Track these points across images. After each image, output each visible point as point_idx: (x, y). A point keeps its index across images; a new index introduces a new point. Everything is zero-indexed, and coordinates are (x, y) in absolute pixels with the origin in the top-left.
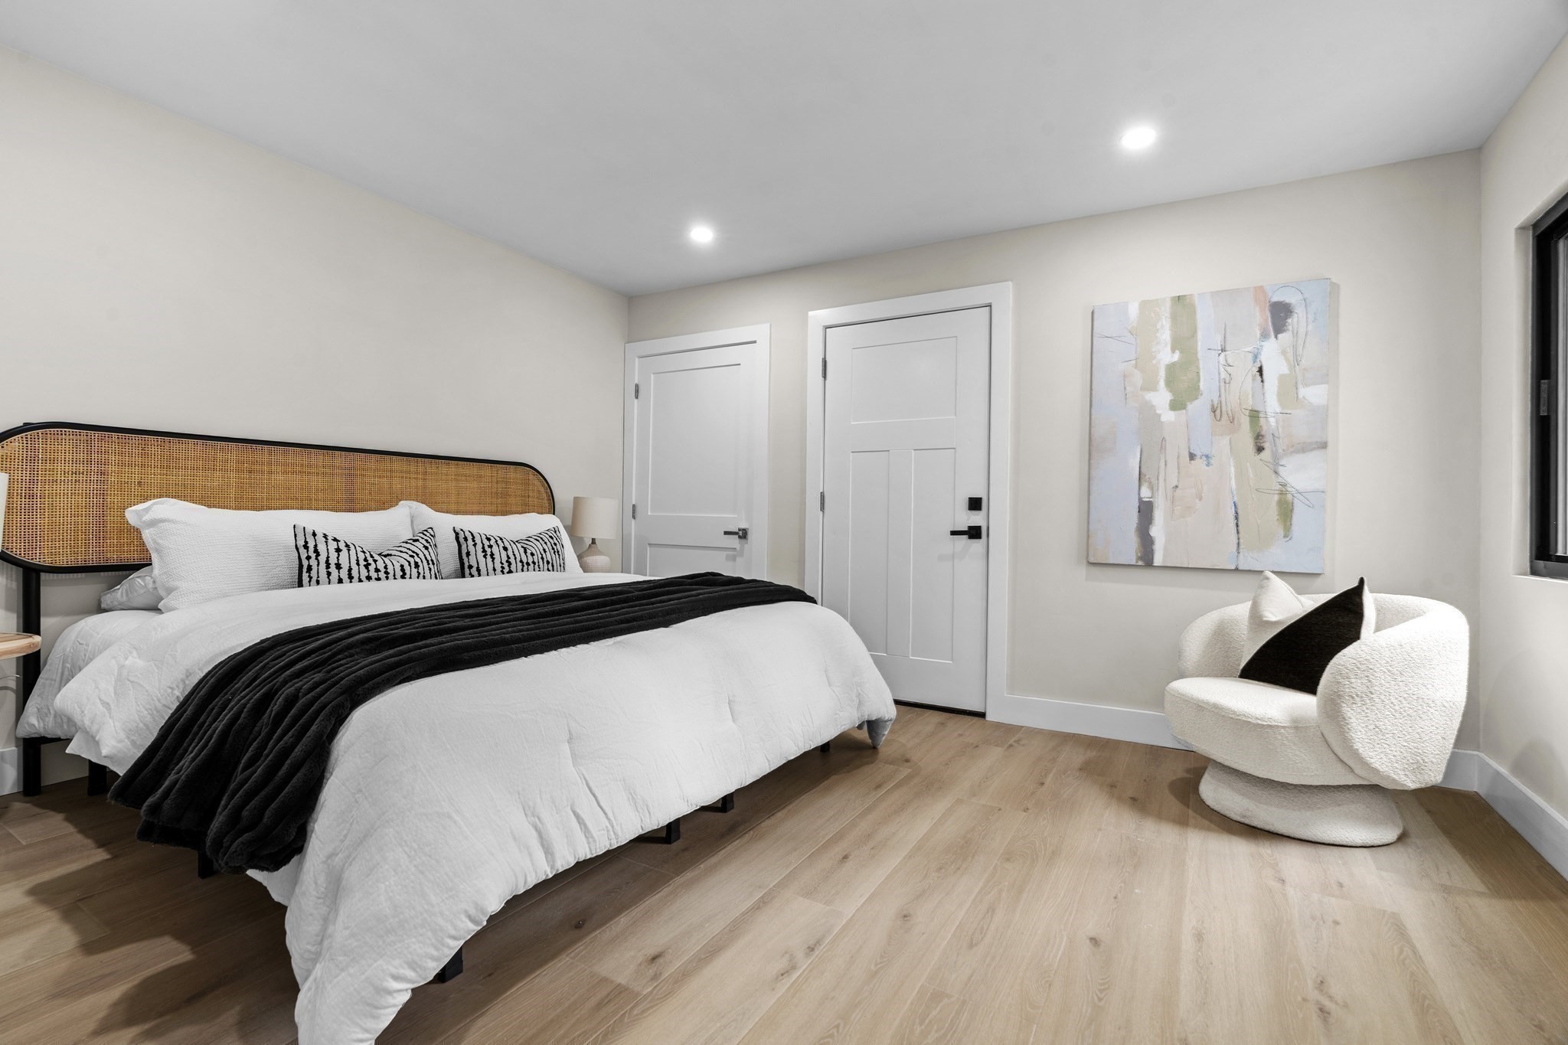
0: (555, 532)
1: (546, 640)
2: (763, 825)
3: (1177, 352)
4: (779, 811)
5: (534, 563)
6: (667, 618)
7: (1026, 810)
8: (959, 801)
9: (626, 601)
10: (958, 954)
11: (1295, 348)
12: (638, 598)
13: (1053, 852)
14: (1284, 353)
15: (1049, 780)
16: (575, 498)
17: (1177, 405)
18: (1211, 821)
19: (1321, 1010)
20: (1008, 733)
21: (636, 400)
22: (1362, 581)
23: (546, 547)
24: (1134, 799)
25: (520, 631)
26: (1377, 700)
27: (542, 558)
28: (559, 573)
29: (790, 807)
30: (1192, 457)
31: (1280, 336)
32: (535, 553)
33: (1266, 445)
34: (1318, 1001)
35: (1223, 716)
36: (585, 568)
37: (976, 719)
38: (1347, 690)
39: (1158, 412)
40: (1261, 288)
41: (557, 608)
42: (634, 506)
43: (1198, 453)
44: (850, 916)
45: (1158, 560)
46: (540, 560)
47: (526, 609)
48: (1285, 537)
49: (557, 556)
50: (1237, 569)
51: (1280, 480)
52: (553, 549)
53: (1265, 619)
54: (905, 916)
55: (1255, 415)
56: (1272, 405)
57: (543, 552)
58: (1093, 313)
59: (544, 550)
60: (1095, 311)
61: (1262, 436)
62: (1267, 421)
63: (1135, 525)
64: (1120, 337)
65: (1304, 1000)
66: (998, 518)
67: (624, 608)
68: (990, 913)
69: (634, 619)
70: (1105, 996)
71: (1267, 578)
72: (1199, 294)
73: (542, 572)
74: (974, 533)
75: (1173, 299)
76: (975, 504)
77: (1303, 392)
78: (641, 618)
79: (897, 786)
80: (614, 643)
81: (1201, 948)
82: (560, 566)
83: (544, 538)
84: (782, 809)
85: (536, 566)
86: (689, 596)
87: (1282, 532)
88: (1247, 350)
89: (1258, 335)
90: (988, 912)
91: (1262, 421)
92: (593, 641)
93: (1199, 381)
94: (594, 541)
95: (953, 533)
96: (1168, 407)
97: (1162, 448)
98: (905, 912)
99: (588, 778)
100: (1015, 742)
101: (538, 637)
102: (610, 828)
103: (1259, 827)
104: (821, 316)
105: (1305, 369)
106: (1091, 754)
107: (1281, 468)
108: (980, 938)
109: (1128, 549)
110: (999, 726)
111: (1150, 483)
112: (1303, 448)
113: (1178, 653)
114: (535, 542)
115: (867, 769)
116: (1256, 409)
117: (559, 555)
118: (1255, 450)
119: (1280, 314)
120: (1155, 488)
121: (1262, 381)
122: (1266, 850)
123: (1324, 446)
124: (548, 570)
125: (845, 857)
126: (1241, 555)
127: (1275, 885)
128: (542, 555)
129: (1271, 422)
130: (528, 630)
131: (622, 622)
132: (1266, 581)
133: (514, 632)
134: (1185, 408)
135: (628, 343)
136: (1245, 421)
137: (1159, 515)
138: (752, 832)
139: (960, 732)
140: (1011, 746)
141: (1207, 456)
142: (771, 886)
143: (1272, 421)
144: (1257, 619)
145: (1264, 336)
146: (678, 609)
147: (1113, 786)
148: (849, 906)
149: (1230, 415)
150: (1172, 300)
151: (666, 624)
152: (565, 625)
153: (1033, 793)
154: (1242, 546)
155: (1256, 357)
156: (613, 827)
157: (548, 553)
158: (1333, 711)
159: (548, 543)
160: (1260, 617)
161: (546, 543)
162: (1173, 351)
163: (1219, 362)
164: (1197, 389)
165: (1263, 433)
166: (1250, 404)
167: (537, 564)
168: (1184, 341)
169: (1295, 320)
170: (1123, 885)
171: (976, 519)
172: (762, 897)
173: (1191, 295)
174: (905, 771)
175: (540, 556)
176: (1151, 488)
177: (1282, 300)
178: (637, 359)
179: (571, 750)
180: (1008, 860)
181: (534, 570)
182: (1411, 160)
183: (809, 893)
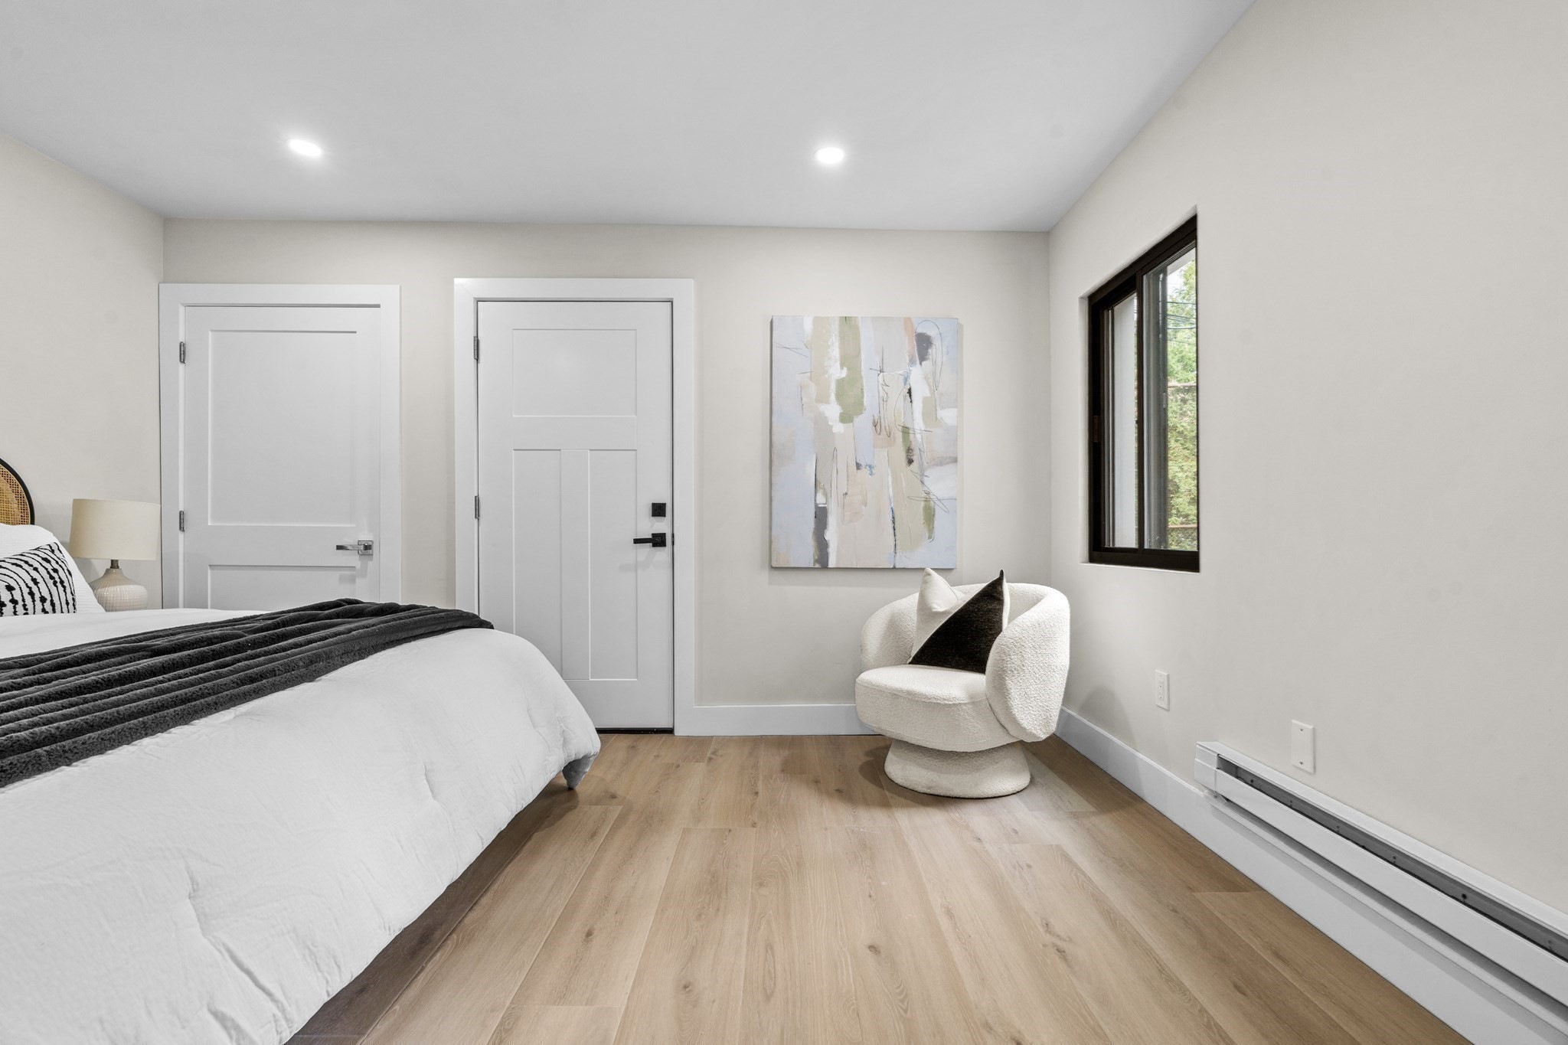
0: (53, 551)
1: (107, 730)
2: (467, 921)
3: (845, 369)
4: (482, 896)
5: (14, 601)
6: (312, 667)
7: (754, 825)
8: (686, 831)
9: (238, 649)
10: (759, 1012)
11: (934, 374)
12: (255, 644)
13: (798, 864)
14: (926, 378)
15: (760, 787)
16: (76, 501)
17: (845, 418)
18: (905, 798)
19: (1058, 950)
20: (700, 745)
21: (182, 366)
22: (1002, 573)
23: (35, 574)
24: (838, 791)
25: (50, 721)
26: (1026, 671)
27: (31, 594)
28: (66, 614)
29: (495, 887)
30: (858, 466)
31: (924, 363)
32: (17, 587)
33: (915, 458)
34: (1053, 943)
35: (917, 701)
36: (108, 606)
37: (665, 736)
38: (1009, 665)
39: (830, 423)
40: (909, 319)
41: (114, 672)
42: (181, 514)
43: (863, 464)
44: (624, 1007)
45: (832, 563)
46: (28, 598)
47: (48, 681)
48: (930, 538)
49: (61, 589)
50: (894, 568)
51: (926, 489)
52: (52, 577)
53: (934, 610)
54: (686, 987)
55: (906, 431)
56: (918, 424)
57: (31, 584)
58: (772, 322)
59: (34, 581)
60: (774, 320)
61: (912, 450)
62: (915, 437)
63: (812, 530)
64: (796, 349)
65: (1044, 945)
66: (684, 525)
67: (239, 661)
68: (770, 952)
69: (262, 676)
70: (908, 1004)
71: (929, 574)
72: (862, 318)
73: (31, 616)
74: (658, 540)
75: (841, 318)
76: (659, 510)
77: (941, 413)
78: (273, 673)
79: (615, 829)
80: (236, 717)
81: (955, 924)
82: (67, 604)
83: (31, 561)
84: (486, 892)
85: (19, 607)
86: (336, 635)
87: (927, 535)
88: (899, 372)
89: (908, 361)
90: (767, 952)
91: (911, 436)
92: (198, 718)
93: (863, 397)
94: (114, 564)
95: (637, 541)
96: (838, 419)
97: (834, 457)
98: (683, 982)
99: (231, 946)
100: (713, 753)
101: (92, 727)
102: (279, 1014)
103: (942, 794)
104: (466, 286)
105: (942, 394)
106: (785, 753)
107: (925, 478)
108: (772, 983)
109: (806, 554)
110: (689, 740)
111: (824, 490)
112: (941, 462)
113: (861, 648)
114: (14, 568)
115: (571, 817)
116: (907, 425)
117: (64, 587)
118: (906, 462)
119: (923, 344)
120: (829, 496)
121: (911, 402)
122: (957, 814)
123: (955, 460)
124: (44, 611)
125: (589, 934)
126: (898, 554)
127: (976, 844)
128: (30, 588)
129: (918, 438)
130: (65, 717)
131: (242, 682)
132: (928, 577)
133: (36, 725)
134: (852, 422)
135: (164, 282)
136: (899, 435)
137: (832, 521)
138: (454, 936)
139: (654, 754)
140: (710, 759)
141: (870, 466)
142: (508, 1003)
143: (918, 436)
144: (925, 610)
145: (912, 362)
146: (326, 653)
147: (817, 782)
148: (618, 998)
149: (888, 430)
150: (840, 320)
151: (311, 677)
152: (139, 699)
153: (752, 805)
154: (898, 547)
155: (906, 380)
156: (283, 1011)
157: (42, 585)
158: (1000, 687)
159: (41, 569)
160: (930, 609)
161: (36, 569)
162: (842, 368)
163: (878, 381)
164: (862, 404)
165: (912, 447)
166: (902, 421)
167: (21, 603)
168: (850, 359)
169: (934, 350)
170: (870, 880)
171: (661, 526)
172: (501, 1024)
173: (856, 317)
174: (616, 810)
175: (26, 591)
176: (825, 495)
177: (924, 332)
178: (182, 309)
179: (196, 910)
180: (761, 885)
181: (15, 613)
182: (1004, 231)
183: (562, 996)
